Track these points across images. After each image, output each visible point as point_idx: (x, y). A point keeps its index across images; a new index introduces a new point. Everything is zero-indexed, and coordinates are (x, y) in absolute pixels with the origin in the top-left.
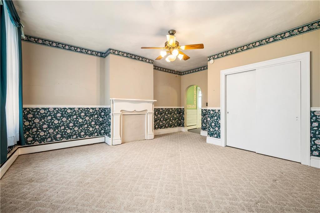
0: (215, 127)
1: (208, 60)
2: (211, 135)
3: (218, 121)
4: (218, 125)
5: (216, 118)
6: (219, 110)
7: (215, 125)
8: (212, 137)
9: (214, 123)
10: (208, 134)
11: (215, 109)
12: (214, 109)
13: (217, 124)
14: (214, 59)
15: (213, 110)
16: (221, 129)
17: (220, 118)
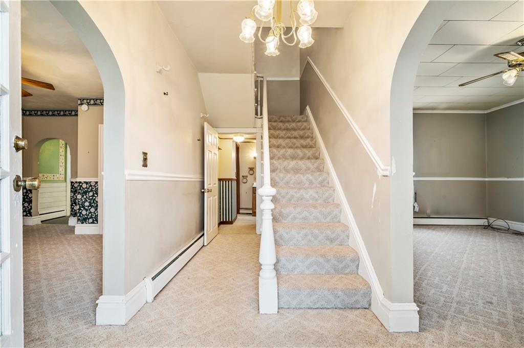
0: (90, 208)
1: (79, 103)
2: (84, 220)
3: (94, 198)
4: (94, 204)
5: (91, 194)
6: (96, 183)
7: (90, 205)
8: (84, 224)
9: (89, 202)
10: (78, 220)
11: (90, 181)
12: (87, 180)
13: (94, 202)
14: (88, 104)
15: (87, 183)
16: (98, 210)
17: (97, 194)
